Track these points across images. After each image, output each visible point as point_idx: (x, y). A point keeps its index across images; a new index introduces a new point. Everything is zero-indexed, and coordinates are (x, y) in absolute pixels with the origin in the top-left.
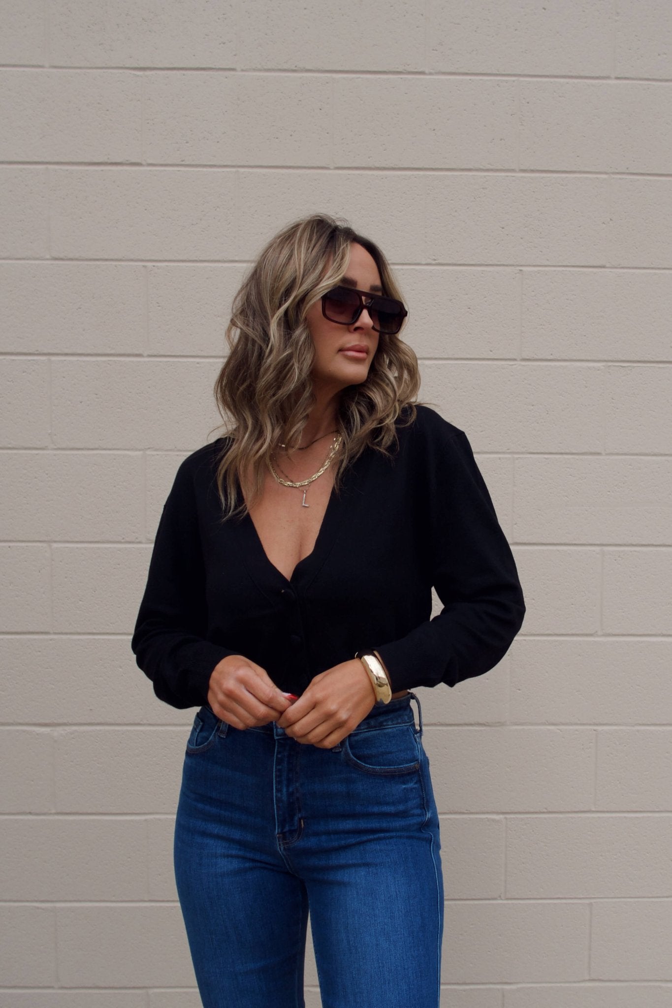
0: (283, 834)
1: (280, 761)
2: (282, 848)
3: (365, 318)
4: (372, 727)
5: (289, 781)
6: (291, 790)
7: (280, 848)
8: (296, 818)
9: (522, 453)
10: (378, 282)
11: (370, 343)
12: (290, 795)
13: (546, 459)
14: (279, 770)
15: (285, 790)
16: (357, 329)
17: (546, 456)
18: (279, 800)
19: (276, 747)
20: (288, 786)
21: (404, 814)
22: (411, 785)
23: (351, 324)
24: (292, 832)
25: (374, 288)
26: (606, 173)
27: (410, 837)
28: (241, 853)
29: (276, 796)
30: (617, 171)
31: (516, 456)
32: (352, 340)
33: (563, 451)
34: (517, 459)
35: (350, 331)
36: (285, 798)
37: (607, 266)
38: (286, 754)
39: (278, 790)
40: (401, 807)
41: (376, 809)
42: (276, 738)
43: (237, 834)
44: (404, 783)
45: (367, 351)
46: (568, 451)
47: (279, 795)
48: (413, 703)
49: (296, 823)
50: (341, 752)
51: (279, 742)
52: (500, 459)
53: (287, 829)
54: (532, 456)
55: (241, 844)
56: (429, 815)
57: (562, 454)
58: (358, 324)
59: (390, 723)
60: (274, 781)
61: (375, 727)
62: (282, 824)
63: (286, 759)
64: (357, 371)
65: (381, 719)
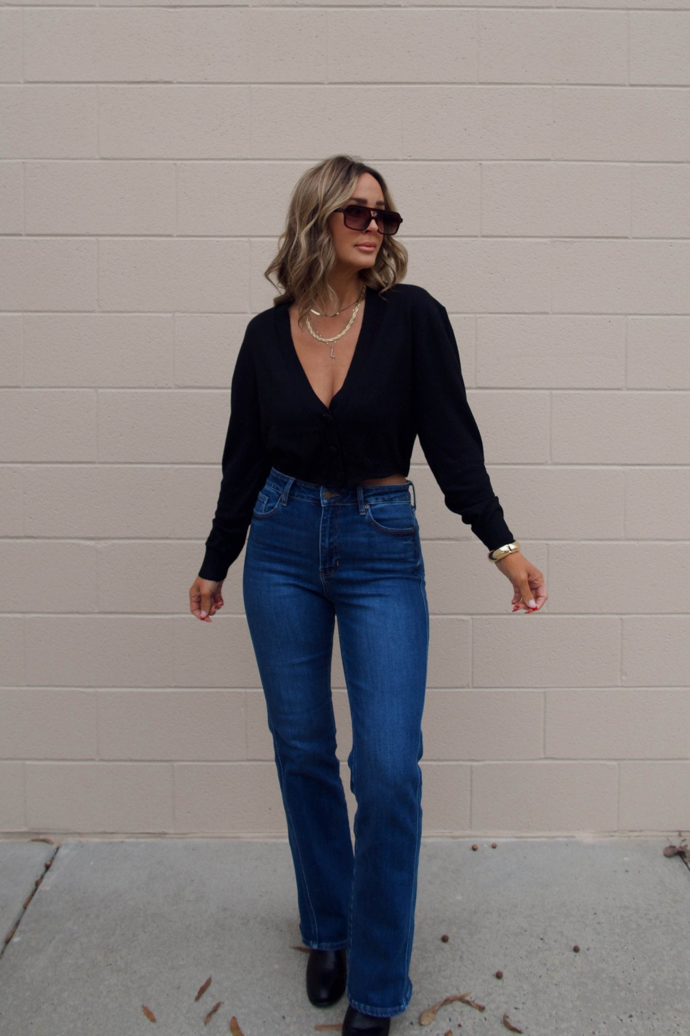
0: (325, 569)
1: (325, 521)
2: (324, 578)
3: (373, 225)
4: (385, 501)
5: (331, 535)
6: (331, 540)
7: (322, 579)
8: (334, 560)
9: (484, 313)
10: (382, 199)
11: (376, 241)
12: (331, 544)
13: (504, 318)
14: (323, 527)
15: (327, 541)
16: (367, 232)
17: (504, 316)
18: (323, 547)
19: (323, 511)
20: (329, 539)
21: (403, 561)
22: (409, 542)
23: (364, 229)
24: (330, 569)
25: (379, 203)
26: (550, 84)
27: (408, 579)
28: (296, 582)
29: (321, 545)
30: (558, 82)
31: (478, 316)
32: (365, 239)
33: (517, 311)
34: (479, 318)
35: (363, 233)
36: (327, 546)
37: (552, 159)
38: (329, 516)
39: (323, 541)
40: (402, 556)
41: (386, 556)
42: (323, 506)
43: (292, 570)
44: (405, 540)
45: (375, 246)
46: (521, 311)
47: (323, 544)
48: (411, 487)
49: (333, 563)
50: (365, 515)
51: (325, 509)
52: (465, 318)
53: (327, 566)
54: (491, 315)
55: (296, 576)
56: (419, 563)
57: (516, 313)
58: (368, 228)
59: (397, 499)
60: (320, 534)
61: (388, 501)
62: (324, 563)
63: (329, 520)
64: (368, 260)
65: (392, 496)
